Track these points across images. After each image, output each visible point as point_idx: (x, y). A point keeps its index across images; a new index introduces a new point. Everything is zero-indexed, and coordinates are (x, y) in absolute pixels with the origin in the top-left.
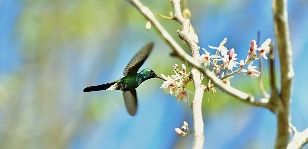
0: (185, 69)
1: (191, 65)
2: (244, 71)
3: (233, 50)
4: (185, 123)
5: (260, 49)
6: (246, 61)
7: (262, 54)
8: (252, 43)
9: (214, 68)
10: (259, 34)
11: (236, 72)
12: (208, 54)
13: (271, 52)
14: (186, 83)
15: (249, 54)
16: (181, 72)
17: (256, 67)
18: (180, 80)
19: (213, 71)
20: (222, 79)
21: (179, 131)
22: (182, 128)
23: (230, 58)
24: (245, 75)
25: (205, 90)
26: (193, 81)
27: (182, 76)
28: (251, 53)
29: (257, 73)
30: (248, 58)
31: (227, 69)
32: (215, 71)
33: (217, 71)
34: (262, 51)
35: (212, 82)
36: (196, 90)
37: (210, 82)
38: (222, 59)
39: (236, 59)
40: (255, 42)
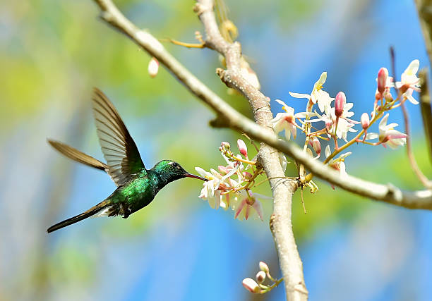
0: (246, 149)
1: (257, 139)
2: (373, 136)
3: (342, 95)
4: (263, 265)
5: (399, 85)
6: (374, 113)
7: (404, 94)
8: (381, 75)
9: (307, 139)
10: (392, 53)
11: (356, 141)
12: (290, 112)
13: (424, 88)
14: (251, 179)
15: (379, 99)
16: (239, 157)
17: (396, 125)
18: (239, 174)
19: (306, 146)
20: (327, 161)
21: (251, 284)
22: (258, 276)
23: (338, 113)
24: (375, 144)
25: (296, 189)
26: (267, 173)
27: (242, 166)
28: (382, 96)
29: (399, 137)
30: (376, 106)
31: (334, 136)
32: (311, 146)
33: (315, 146)
34: (405, 88)
35: (308, 169)
36: (276, 191)
37: (302, 170)
38: (323, 118)
39: (352, 114)
40: (386, 71)
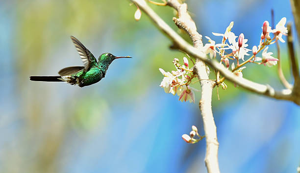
0: (188, 63)
1: (194, 57)
2: (258, 59)
3: (242, 35)
4: (194, 128)
5: (275, 31)
6: (260, 46)
7: (277, 36)
8: (265, 25)
9: (222, 59)
10: (272, 13)
11: (249, 61)
12: (213, 43)
13: (289, 33)
14: (190, 79)
15: (263, 39)
16: (184, 67)
17: (272, 53)
18: (183, 76)
19: (221, 63)
20: (233, 71)
21: (187, 137)
22: (191, 133)
23: (240, 45)
24: (259, 63)
25: (214, 86)
26: (199, 77)
27: (185, 72)
28: (265, 37)
29: (273, 60)
30: (261, 43)
31: (237, 58)
32: (223, 63)
33: (226, 63)
34: (278, 33)
35: (222, 74)
36: (203, 87)
37: (218, 75)
38: (230, 47)
39: (247, 45)
40: (267, 23)
